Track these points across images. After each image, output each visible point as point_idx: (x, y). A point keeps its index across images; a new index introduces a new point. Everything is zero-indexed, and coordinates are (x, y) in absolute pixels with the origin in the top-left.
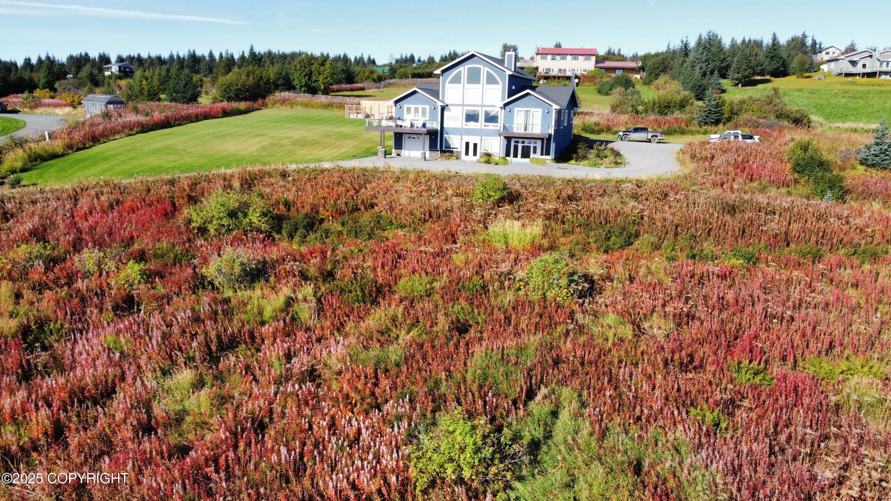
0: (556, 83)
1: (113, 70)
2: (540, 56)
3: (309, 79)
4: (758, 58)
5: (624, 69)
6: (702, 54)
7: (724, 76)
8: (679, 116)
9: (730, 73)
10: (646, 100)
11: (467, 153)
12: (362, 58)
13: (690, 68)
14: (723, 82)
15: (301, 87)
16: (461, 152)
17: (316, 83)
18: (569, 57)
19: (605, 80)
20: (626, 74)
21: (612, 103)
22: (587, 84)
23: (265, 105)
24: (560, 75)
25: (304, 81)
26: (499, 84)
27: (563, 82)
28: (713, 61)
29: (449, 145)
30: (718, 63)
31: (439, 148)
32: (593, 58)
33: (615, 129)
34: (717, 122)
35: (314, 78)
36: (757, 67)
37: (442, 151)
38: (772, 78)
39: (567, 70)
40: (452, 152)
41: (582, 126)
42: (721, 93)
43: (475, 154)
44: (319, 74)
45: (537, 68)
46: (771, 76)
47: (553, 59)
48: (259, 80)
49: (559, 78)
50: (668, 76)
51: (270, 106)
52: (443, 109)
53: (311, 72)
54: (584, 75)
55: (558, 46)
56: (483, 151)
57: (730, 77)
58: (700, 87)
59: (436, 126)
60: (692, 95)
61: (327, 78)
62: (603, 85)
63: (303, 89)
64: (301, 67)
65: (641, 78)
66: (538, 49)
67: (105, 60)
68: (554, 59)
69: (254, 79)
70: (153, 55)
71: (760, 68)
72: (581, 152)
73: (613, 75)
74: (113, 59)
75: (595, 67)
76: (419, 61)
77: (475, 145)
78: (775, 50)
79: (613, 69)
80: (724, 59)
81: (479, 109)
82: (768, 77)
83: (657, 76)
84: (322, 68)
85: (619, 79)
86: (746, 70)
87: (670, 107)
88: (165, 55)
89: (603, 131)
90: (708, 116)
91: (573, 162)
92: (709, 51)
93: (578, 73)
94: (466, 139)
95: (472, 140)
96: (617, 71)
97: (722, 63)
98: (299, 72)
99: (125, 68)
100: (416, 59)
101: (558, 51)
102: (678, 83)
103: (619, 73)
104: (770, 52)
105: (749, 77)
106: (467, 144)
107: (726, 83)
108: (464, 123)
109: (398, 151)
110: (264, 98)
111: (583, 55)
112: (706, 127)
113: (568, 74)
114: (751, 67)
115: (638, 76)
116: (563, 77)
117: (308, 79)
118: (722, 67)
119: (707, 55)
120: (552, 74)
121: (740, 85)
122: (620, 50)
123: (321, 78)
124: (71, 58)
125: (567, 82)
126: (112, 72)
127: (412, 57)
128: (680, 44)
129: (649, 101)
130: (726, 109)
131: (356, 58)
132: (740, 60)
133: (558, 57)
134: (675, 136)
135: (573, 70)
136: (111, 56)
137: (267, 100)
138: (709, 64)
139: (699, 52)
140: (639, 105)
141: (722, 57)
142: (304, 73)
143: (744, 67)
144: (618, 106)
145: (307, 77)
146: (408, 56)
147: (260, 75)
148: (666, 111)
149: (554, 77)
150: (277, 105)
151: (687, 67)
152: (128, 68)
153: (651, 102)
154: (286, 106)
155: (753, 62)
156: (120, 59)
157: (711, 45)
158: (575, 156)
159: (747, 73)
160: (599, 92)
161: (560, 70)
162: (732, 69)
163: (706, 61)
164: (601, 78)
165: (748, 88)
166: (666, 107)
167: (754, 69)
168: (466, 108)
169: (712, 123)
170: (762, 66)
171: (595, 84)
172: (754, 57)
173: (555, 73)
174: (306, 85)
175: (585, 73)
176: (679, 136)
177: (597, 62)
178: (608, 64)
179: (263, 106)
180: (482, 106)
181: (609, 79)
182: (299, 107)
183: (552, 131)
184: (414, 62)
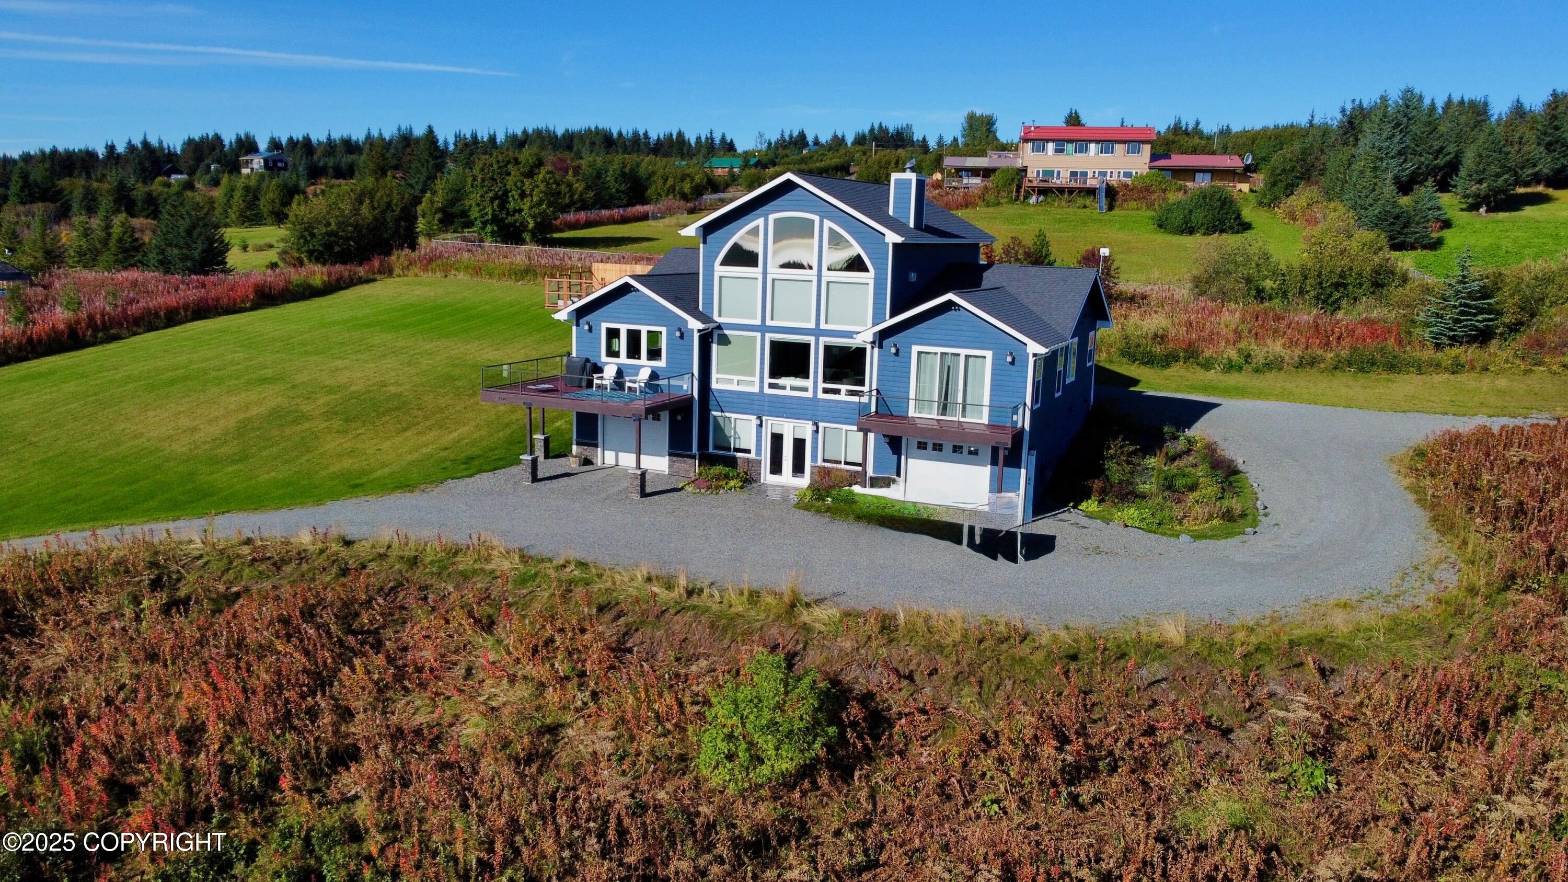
0: (1063, 203)
1: (255, 166)
2: (1030, 145)
3: (502, 206)
4: (1525, 149)
5: (1215, 173)
6: (1390, 138)
7: (1444, 186)
8: (1375, 314)
9: (1459, 181)
10: (1282, 266)
11: (776, 468)
12: (711, 139)
13: (1368, 173)
14: (1445, 199)
15: (485, 223)
16: (759, 462)
17: (517, 216)
18: (1092, 147)
19: (1173, 197)
20: (1218, 183)
21: (1195, 272)
22: (1133, 204)
23: (388, 272)
24: (1073, 184)
25: (489, 210)
26: (867, 270)
27: (1080, 201)
28: (1414, 153)
29: (726, 439)
30: (1426, 159)
31: (695, 449)
32: (1147, 149)
33: (1207, 353)
34: (1483, 337)
35: (512, 205)
36: (1522, 168)
37: (707, 460)
38: (1550, 191)
39: (1090, 175)
40: (732, 462)
41: (1121, 345)
42: (1442, 228)
43: (798, 468)
44: (523, 195)
45: (1024, 170)
46: (1548, 185)
47: (1059, 151)
48: (383, 212)
49: (1071, 191)
50: (1315, 188)
51: (397, 271)
52: (706, 340)
53: (506, 193)
54: (1126, 186)
55: (1074, 120)
56: (820, 463)
57: (1459, 190)
58: (1397, 217)
59: (689, 386)
60: (1383, 240)
61: (540, 203)
62: (1169, 211)
63: (489, 228)
64: (483, 180)
65: (1251, 191)
66: (1027, 130)
67: (247, 146)
68: (1062, 151)
69: (374, 208)
70: (336, 136)
71: (1530, 171)
72: (1115, 470)
73: (1190, 184)
74: (263, 145)
75: (1151, 168)
76: (816, 142)
77: (799, 444)
78: (1557, 128)
79: (1189, 173)
80: (1441, 149)
81: (811, 340)
82: (1540, 189)
83: (1290, 190)
84: (527, 182)
85: (1204, 197)
86: (1498, 175)
87: (1345, 286)
88: (359, 135)
89: (1176, 359)
90: (1460, 321)
91: (1091, 505)
92: (1405, 132)
93: (1114, 181)
94: (773, 424)
95: (789, 429)
96: (1199, 176)
97: (1436, 158)
98: (481, 192)
99: (275, 162)
100: (810, 139)
101: (1074, 133)
102: (1341, 208)
103: (1203, 182)
104: (1545, 134)
105: (1504, 191)
106: (777, 440)
107: (1449, 202)
108: (767, 380)
109: (587, 451)
110: (388, 253)
111: (1124, 142)
112: (1455, 351)
113: (1091, 183)
114: (1510, 169)
115: (1245, 187)
116: (1081, 190)
117: (500, 206)
118: (1436, 167)
119: (1401, 141)
120: (1056, 182)
121: (1482, 210)
122: (1198, 123)
123: (526, 205)
124: (190, 142)
125: (1088, 201)
126: (252, 169)
127: (802, 136)
128: (1339, 116)
129: (1290, 268)
130: (1508, 301)
131: (699, 138)
132: (1485, 153)
133: (1070, 147)
134: (1373, 376)
135: (1104, 174)
136: (258, 139)
137: (393, 258)
138: (1405, 161)
139: (1384, 135)
140: (1266, 278)
141: (1437, 145)
142: (491, 194)
143: (1494, 169)
144: (1209, 281)
145: (497, 202)
146: (795, 134)
147: (385, 199)
148: (1336, 295)
149: (1061, 190)
150: (416, 270)
151: (1362, 172)
152: (281, 161)
153: (1297, 272)
154: (434, 271)
155: (1514, 158)
156: (275, 144)
157: (1410, 119)
158: (1097, 484)
159: (1500, 181)
160: (1160, 226)
161: (1073, 174)
162: (1463, 172)
163: (1400, 153)
164: (1164, 191)
165: (1501, 215)
166: (1337, 286)
167: (1516, 173)
168: (769, 336)
169: (1471, 340)
170: (1535, 165)
171: (1150, 206)
172: (1516, 147)
173: (1063, 180)
174: (495, 220)
175: (1128, 180)
176: (1384, 376)
177: (1154, 157)
178: (1178, 160)
179: (380, 272)
180: (817, 332)
181: (1180, 195)
182: (461, 276)
183: (1024, 420)
184: (806, 144)
